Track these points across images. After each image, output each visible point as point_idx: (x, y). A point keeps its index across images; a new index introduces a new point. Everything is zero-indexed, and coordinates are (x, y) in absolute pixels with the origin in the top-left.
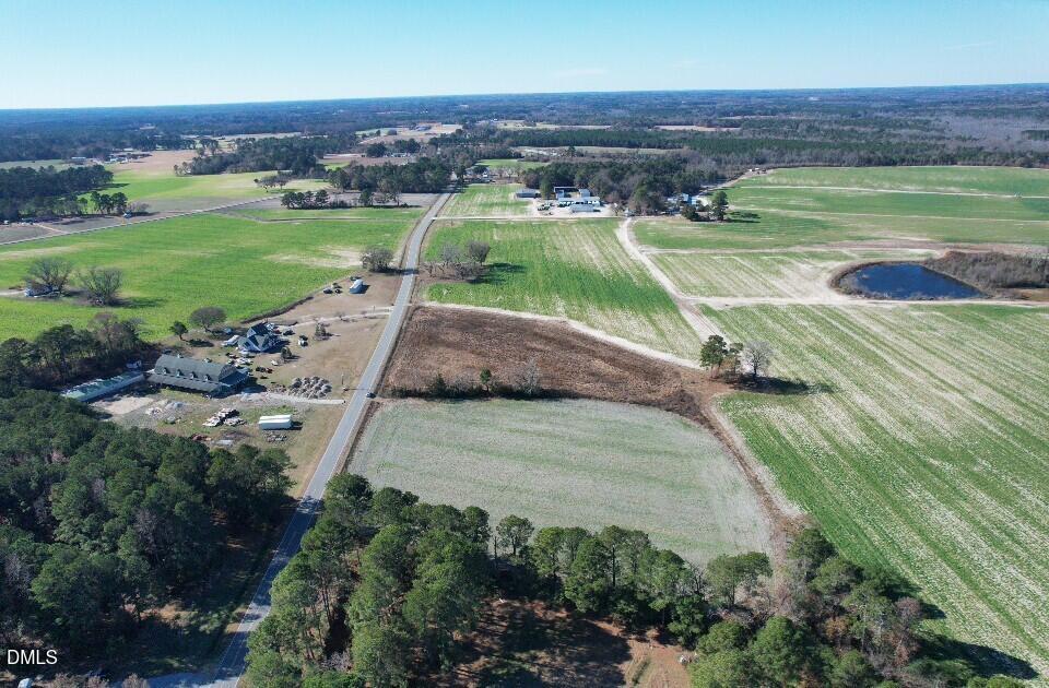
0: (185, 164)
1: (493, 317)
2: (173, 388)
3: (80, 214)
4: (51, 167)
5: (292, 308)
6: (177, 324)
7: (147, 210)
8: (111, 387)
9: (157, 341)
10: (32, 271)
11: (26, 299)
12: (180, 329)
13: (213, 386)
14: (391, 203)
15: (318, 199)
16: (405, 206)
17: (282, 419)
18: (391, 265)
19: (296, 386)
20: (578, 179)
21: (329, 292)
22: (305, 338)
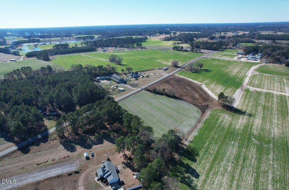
0: (163, 38)
1: (186, 80)
2: (113, 80)
3: (133, 47)
4: (138, 37)
5: (148, 71)
6: (122, 69)
7: (145, 48)
8: (105, 78)
9: (118, 72)
10: (111, 56)
11: (108, 62)
12: (123, 70)
13: (118, 81)
14: (198, 52)
15: (181, 49)
16: (202, 53)
17: (122, 89)
18: (178, 66)
19: (132, 85)
20: (260, 50)
21: (159, 69)
22: (143, 77)
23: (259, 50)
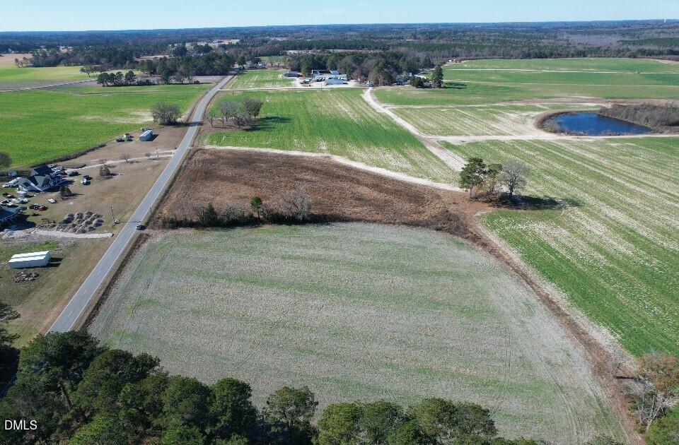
1: (266, 154)
5: (83, 154)
14: (186, 82)
15: (127, 79)
16: (197, 83)
18: (179, 120)
19: (67, 221)
20: (329, 63)
21: (121, 141)
22: (88, 178)
23: (325, 63)
